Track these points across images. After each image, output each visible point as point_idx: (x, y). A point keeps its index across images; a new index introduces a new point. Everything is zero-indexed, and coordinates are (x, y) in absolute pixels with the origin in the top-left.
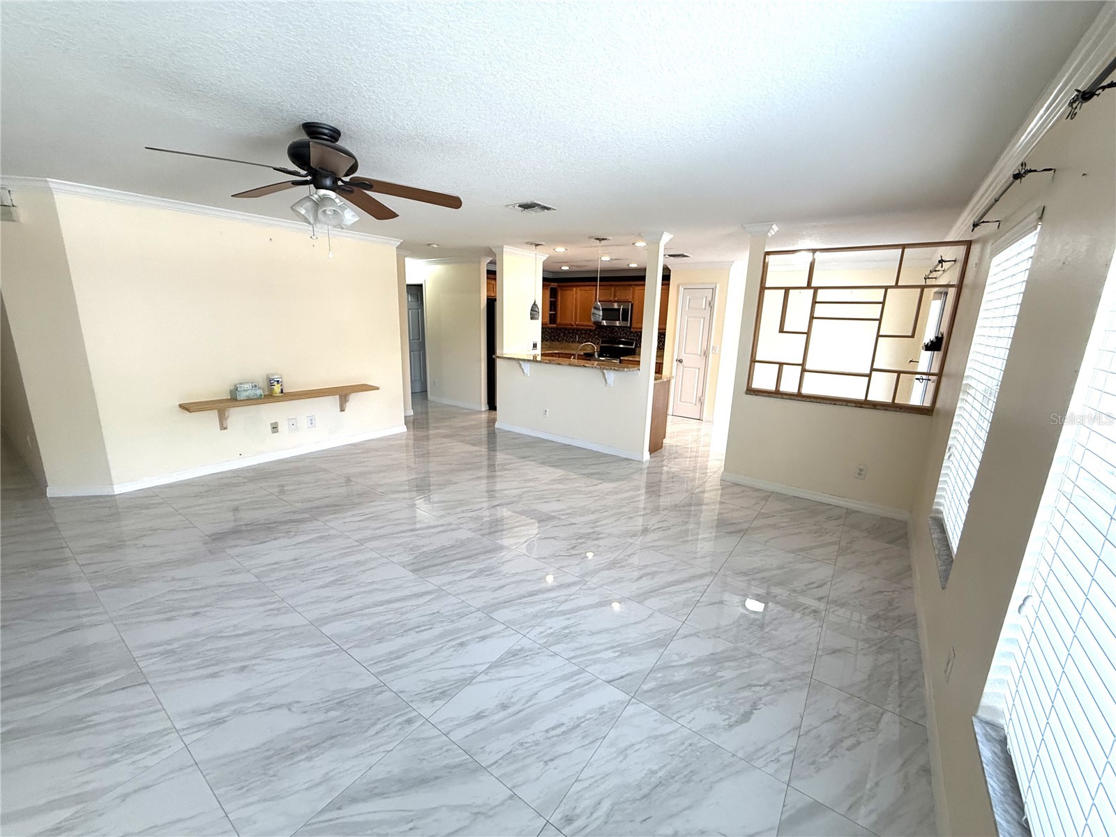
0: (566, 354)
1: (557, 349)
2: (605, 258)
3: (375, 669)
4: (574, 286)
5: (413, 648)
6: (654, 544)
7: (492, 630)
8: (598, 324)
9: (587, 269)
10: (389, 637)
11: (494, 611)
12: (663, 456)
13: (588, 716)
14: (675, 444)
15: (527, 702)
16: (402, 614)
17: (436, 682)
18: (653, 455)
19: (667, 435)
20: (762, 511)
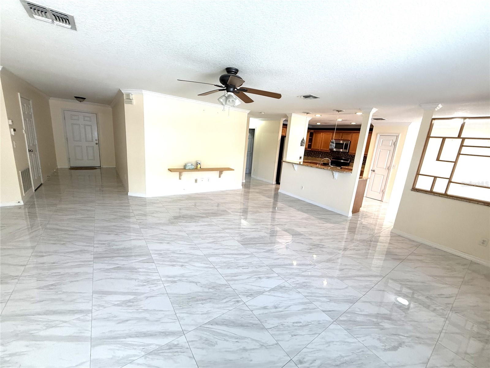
0: (314, 163)
1: (310, 160)
2: (339, 120)
3: (226, 278)
4: (322, 132)
5: (240, 274)
6: (351, 256)
7: (271, 275)
8: (331, 150)
9: (329, 124)
10: (232, 268)
11: (273, 268)
12: (359, 216)
13: (313, 323)
14: (365, 211)
15: (285, 309)
16: (237, 260)
17: (249, 290)
18: (354, 214)
19: (362, 206)
20: (414, 252)
